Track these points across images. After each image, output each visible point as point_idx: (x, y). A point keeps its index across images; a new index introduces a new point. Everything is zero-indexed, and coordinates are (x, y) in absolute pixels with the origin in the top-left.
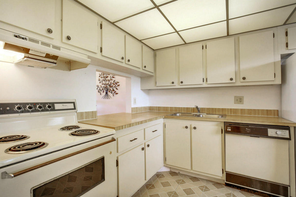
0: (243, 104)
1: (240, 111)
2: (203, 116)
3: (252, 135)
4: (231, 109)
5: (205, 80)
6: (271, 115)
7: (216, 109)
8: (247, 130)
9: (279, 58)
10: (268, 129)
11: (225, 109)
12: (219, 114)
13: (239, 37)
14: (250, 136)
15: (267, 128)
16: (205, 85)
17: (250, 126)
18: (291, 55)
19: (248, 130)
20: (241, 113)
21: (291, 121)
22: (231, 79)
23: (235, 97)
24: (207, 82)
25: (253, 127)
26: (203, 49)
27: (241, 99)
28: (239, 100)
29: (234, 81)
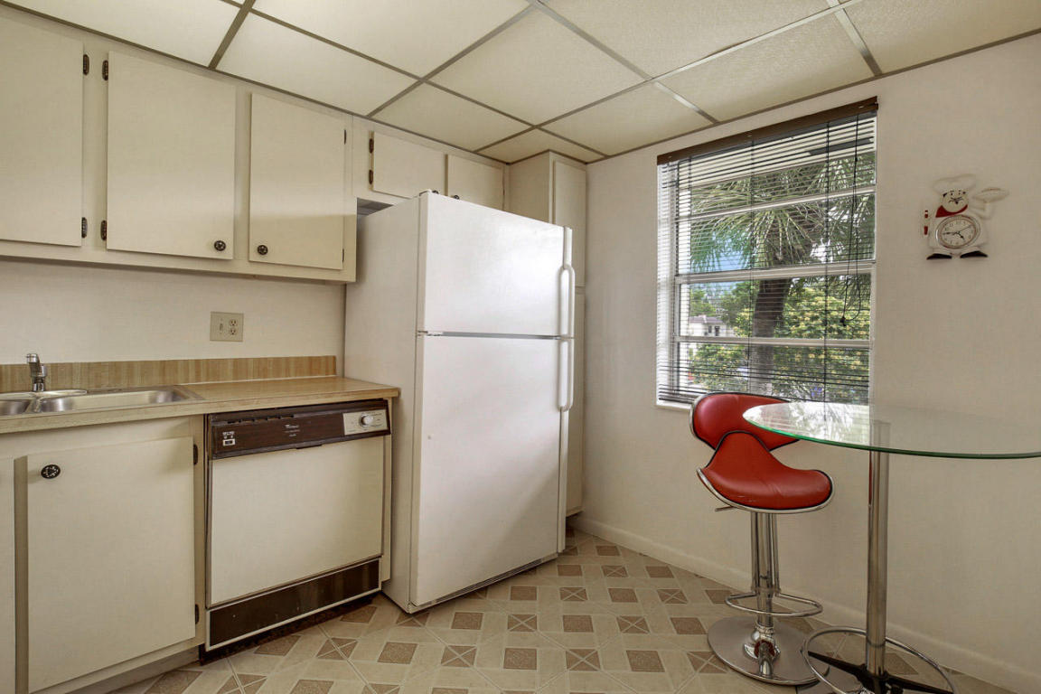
0: (242, 341)
1: (230, 367)
2: (69, 405)
3: (304, 444)
4: (197, 362)
5: (93, 229)
6: (319, 373)
7: (130, 365)
8: (289, 429)
9: (352, 210)
10: (345, 416)
11: (175, 362)
12: (146, 384)
13: (251, 96)
14: (298, 448)
15: (340, 412)
16: (91, 252)
17: (296, 416)
18: (379, 210)
19: (292, 429)
20: (236, 374)
21: (377, 384)
22: (220, 246)
23: (214, 315)
24: (104, 238)
25: (304, 415)
26: (86, 72)
27: (233, 323)
28: (229, 326)
29: (228, 254)
